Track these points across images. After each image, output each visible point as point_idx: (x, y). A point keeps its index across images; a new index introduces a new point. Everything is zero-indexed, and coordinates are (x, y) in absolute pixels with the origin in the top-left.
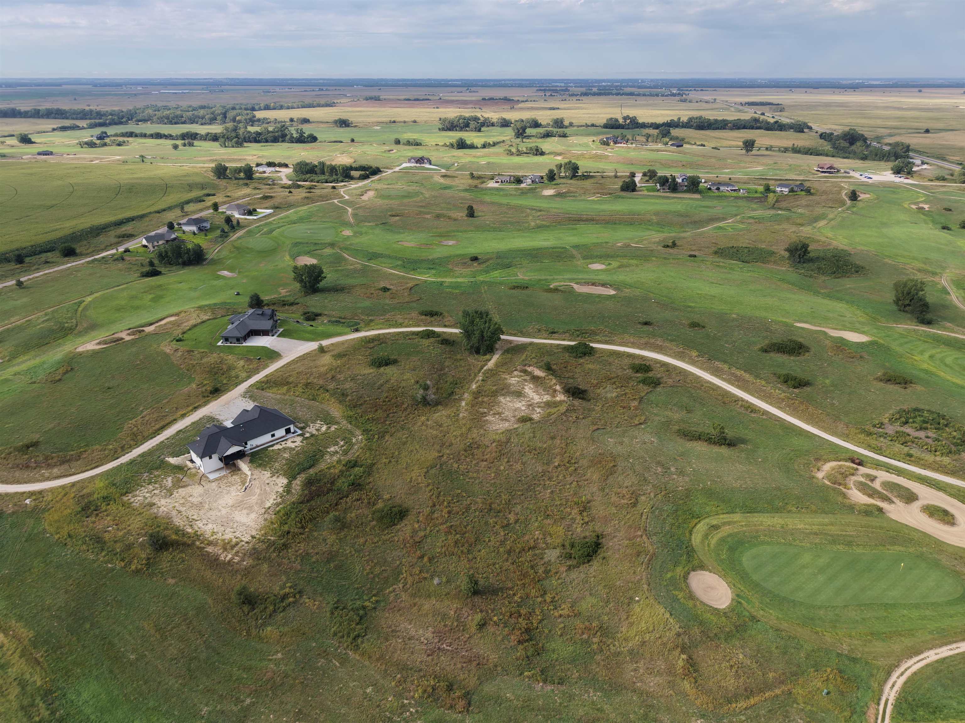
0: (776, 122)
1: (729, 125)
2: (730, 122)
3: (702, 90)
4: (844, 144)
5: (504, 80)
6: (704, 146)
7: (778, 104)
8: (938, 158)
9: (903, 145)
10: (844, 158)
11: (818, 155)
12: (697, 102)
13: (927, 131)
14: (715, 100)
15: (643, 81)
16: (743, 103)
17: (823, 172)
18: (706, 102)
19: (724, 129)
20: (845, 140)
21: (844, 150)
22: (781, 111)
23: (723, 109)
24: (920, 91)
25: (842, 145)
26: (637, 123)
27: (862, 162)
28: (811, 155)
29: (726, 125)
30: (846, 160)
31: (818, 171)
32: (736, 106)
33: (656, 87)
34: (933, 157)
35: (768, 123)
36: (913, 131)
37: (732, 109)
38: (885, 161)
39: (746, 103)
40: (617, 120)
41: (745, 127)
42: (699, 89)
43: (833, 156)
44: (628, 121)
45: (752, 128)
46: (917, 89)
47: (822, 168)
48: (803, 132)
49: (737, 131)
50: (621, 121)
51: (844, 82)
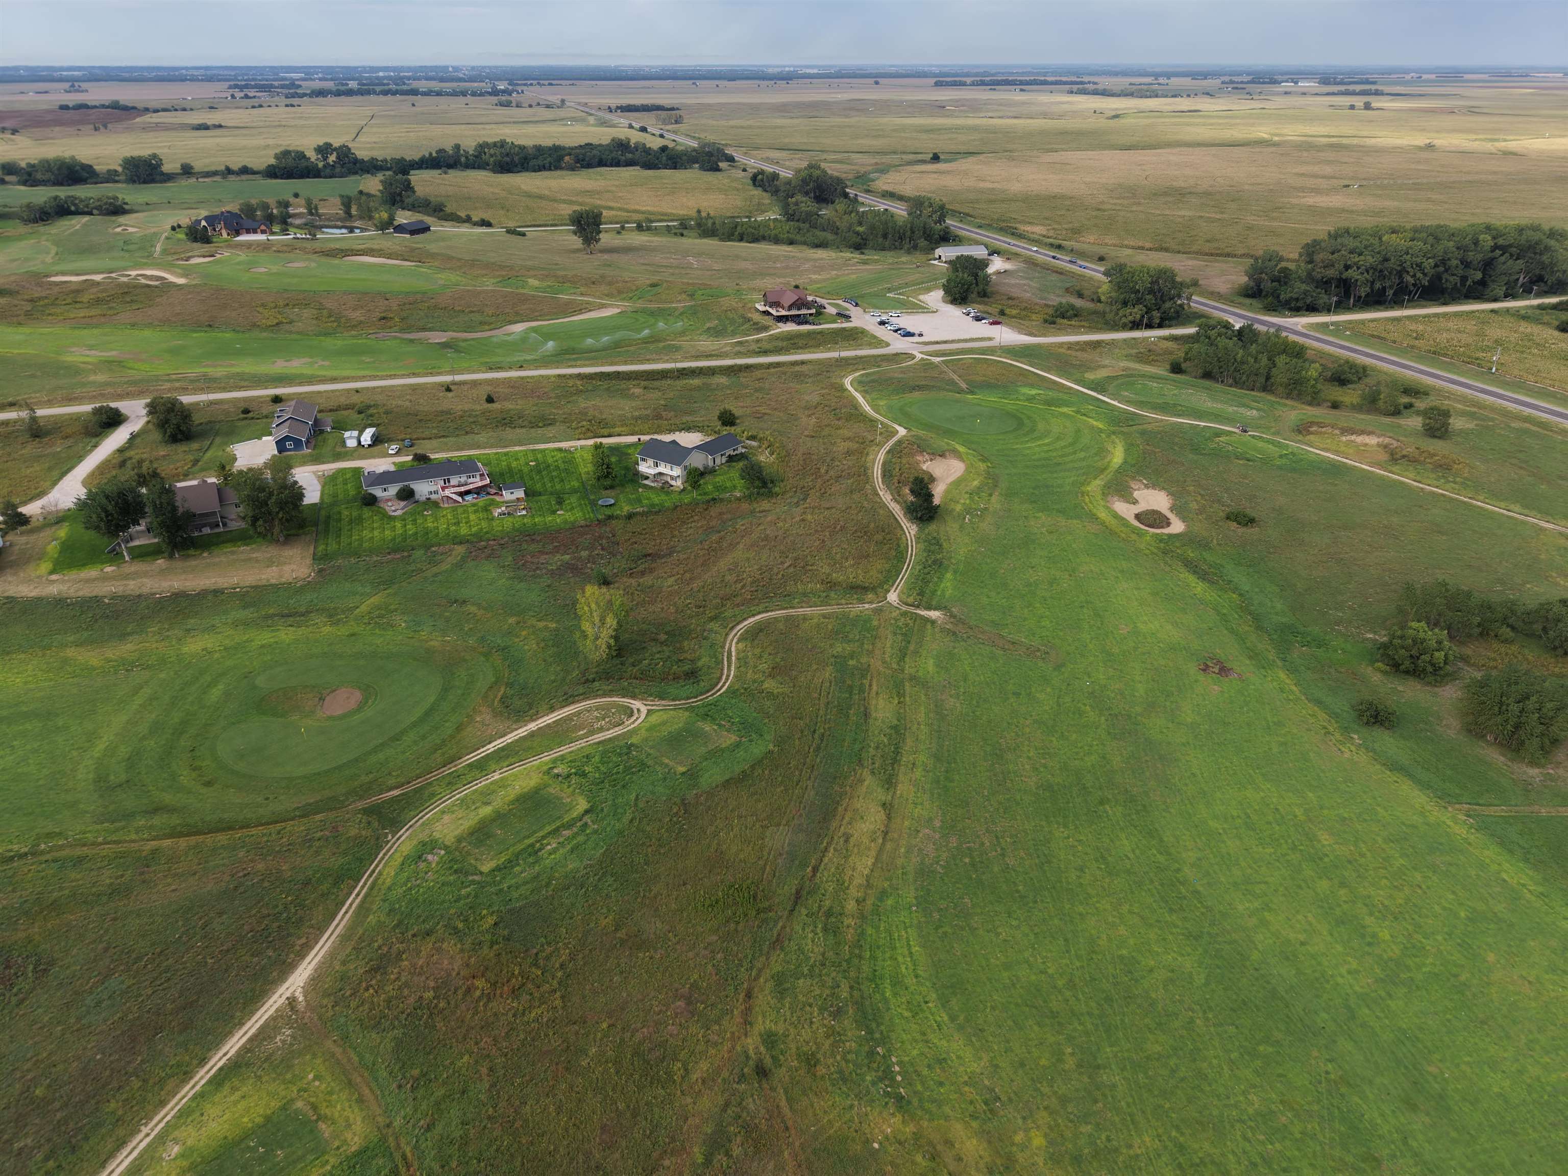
0: (664, 149)
1: (567, 158)
2: (570, 151)
3: (550, 84)
4: (806, 204)
5: (187, 68)
6: (489, 225)
7: (672, 109)
8: (1002, 230)
9: (931, 205)
10: (817, 246)
11: (755, 240)
12: (530, 106)
13: (936, 158)
14: (563, 101)
15: (456, 69)
16: (613, 106)
17: (780, 319)
18: (548, 106)
19: (558, 168)
20: (807, 194)
21: (810, 220)
22: (677, 122)
23: (573, 119)
24: (877, 83)
25: (803, 208)
26: (356, 161)
27: (856, 256)
28: (741, 239)
29: (561, 158)
30: (821, 253)
31: (767, 313)
32: (600, 114)
33: (471, 80)
34: (989, 227)
35: (647, 151)
36: (912, 157)
37: (591, 120)
38: (909, 252)
39: (618, 108)
40: (301, 156)
41: (601, 163)
42: (546, 82)
43: (791, 243)
44: (332, 158)
45: (617, 164)
46: (872, 81)
47: (776, 304)
48: (718, 169)
49: (584, 172)
50: (312, 156)
51: (770, 70)
